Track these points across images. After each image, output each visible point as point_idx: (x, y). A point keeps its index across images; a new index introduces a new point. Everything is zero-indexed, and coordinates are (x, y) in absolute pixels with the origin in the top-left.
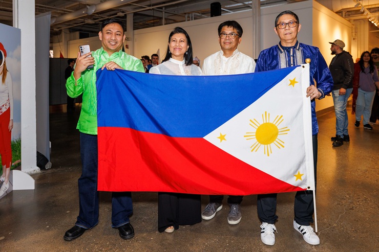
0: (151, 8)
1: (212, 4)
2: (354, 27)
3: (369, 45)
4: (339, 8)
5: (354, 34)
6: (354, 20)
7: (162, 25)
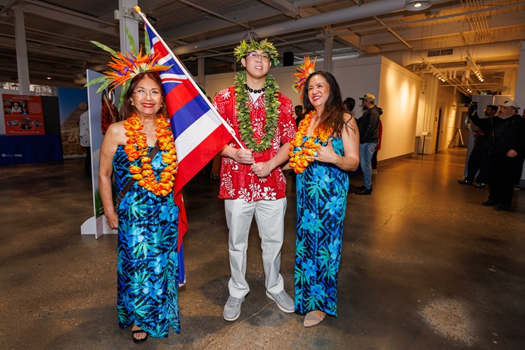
0: (224, 54)
1: (284, 54)
2: (424, 80)
3: (437, 99)
4: (409, 63)
5: (423, 88)
6: (425, 74)
7: (233, 71)
